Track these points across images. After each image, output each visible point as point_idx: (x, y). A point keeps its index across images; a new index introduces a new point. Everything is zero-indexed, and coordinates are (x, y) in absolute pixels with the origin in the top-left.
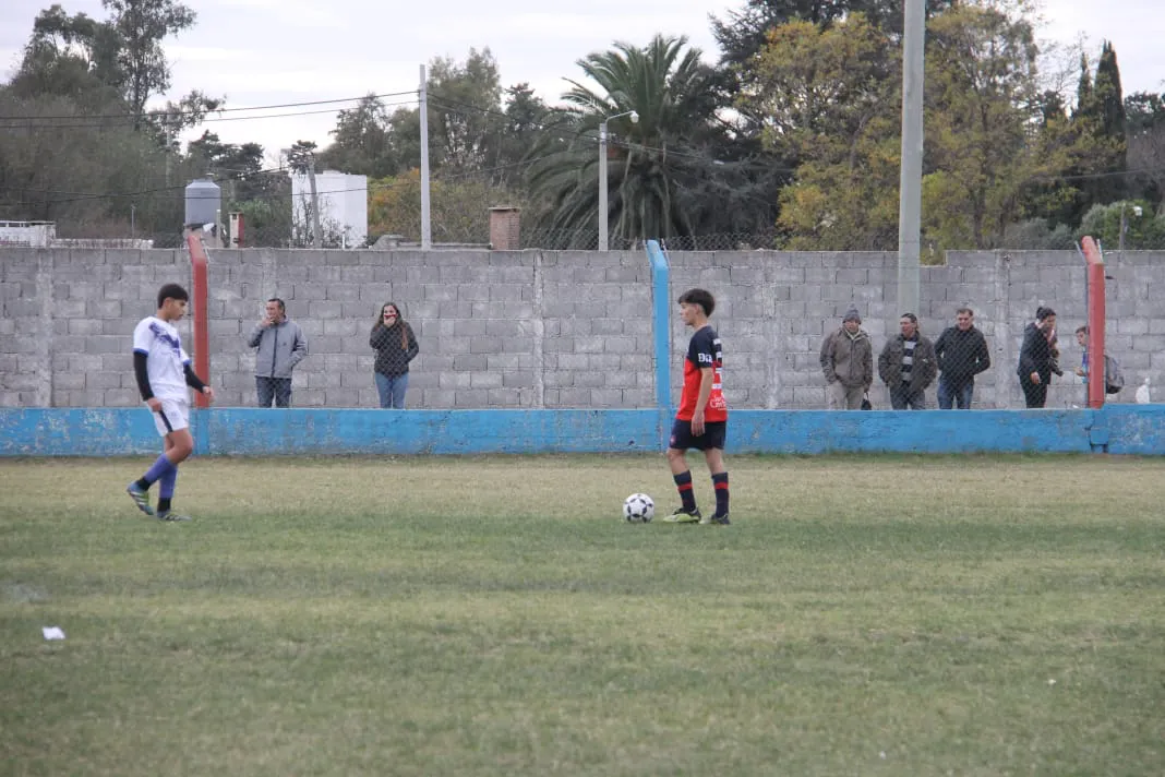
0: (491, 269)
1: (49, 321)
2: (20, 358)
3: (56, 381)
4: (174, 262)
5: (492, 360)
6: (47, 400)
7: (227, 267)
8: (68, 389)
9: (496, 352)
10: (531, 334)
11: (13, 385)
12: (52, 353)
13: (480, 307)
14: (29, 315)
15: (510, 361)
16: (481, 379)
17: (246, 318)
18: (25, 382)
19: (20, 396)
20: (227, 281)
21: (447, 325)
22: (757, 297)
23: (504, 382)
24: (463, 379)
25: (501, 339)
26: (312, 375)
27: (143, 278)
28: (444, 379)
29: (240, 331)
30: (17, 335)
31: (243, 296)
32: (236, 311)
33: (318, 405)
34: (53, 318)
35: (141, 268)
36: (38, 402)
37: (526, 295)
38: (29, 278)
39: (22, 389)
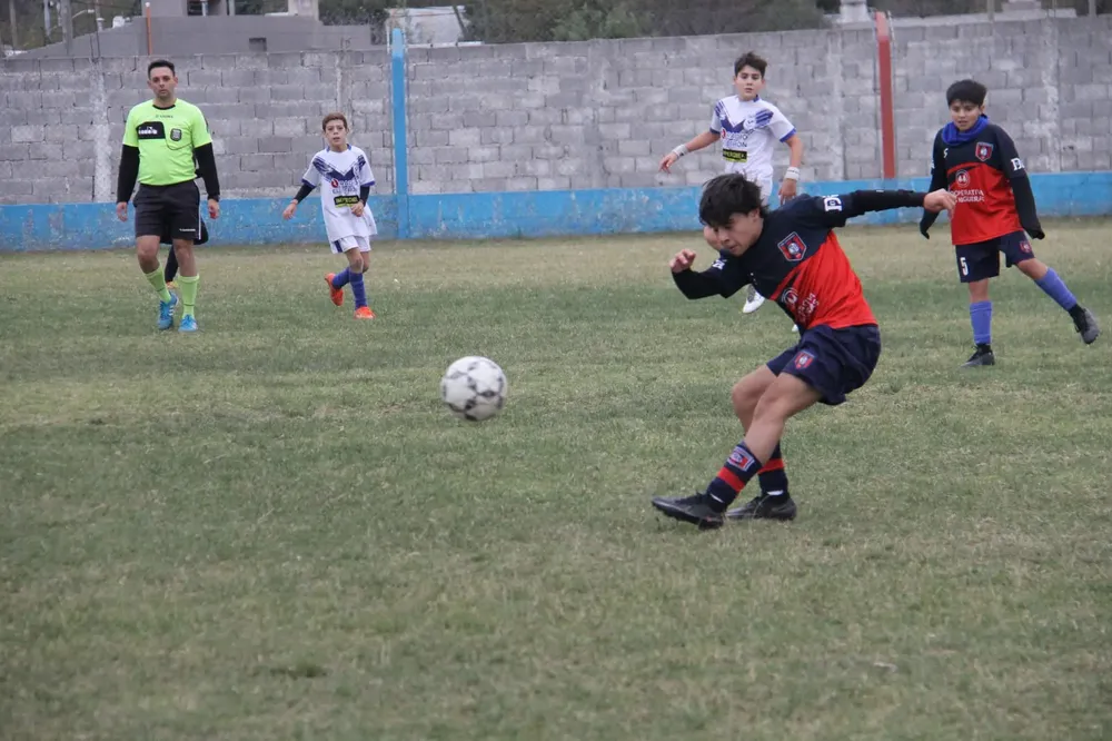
1: (839, 99)
2: (814, 135)
3: (848, 157)
4: (956, 36)
6: (841, 174)
7: (1009, 38)
8: (859, 162)
11: (810, 160)
12: (843, 129)
14: (821, 94)
17: (1029, 87)
18: (820, 158)
19: (816, 171)
26: (1096, 139)
27: (927, 53)
29: (1023, 98)
30: (810, 113)
31: (1026, 65)
32: (1019, 80)
33: (1103, 168)
34: (843, 96)
35: (925, 44)
36: (831, 174)
38: (820, 59)
39: (818, 164)
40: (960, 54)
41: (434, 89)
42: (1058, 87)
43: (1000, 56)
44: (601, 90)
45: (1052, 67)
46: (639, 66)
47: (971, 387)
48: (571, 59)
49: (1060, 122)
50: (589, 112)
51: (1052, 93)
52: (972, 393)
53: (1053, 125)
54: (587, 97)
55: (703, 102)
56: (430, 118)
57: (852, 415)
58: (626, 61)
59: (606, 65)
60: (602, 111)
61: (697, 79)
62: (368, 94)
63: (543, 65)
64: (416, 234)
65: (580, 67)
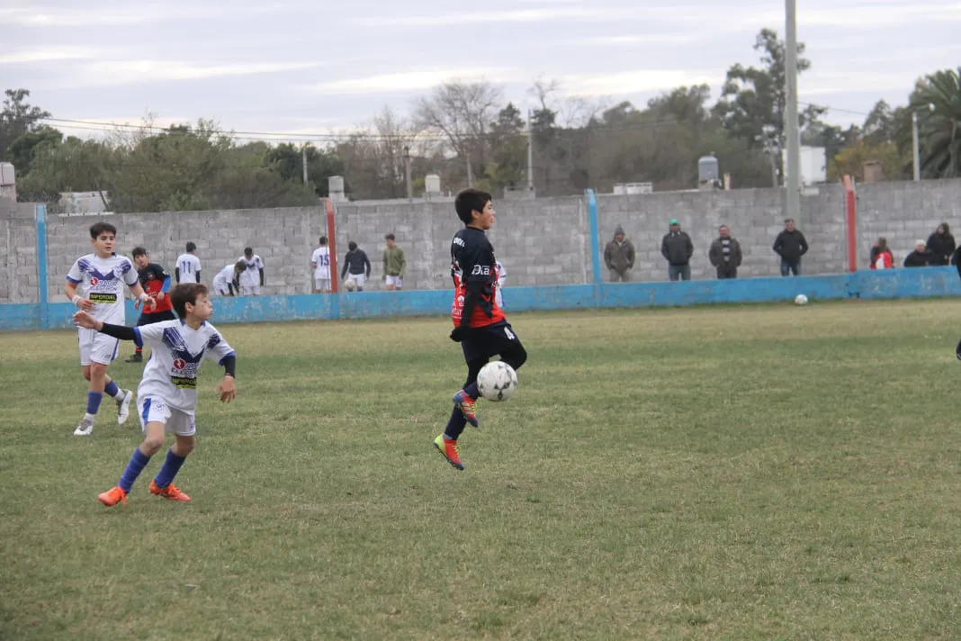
0: (554, 207)
4: (375, 211)
5: (556, 258)
7: (405, 214)
9: (559, 253)
10: (578, 242)
13: (548, 229)
15: (567, 259)
16: (551, 269)
18: (297, 281)
20: (405, 221)
21: (530, 240)
22: (708, 217)
23: (564, 270)
24: (540, 270)
25: (561, 247)
28: (529, 269)
31: (414, 228)
32: (411, 237)
35: (358, 216)
36: (305, 291)
37: (574, 221)
38: (298, 224)
40: (378, 222)
41: (67, 240)
42: (434, 242)
43: (399, 223)
44: (169, 242)
45: (429, 231)
46: (191, 227)
47: (329, 417)
48: (152, 223)
49: (434, 260)
50: (161, 254)
51: (430, 245)
52: (329, 420)
53: (431, 263)
54: (160, 245)
55: (229, 248)
56: (64, 258)
57: (256, 434)
58: (183, 224)
59: (171, 226)
60: (169, 253)
61: (226, 235)
62: (26, 244)
63: (134, 227)
64: (52, 326)
65: (156, 227)
